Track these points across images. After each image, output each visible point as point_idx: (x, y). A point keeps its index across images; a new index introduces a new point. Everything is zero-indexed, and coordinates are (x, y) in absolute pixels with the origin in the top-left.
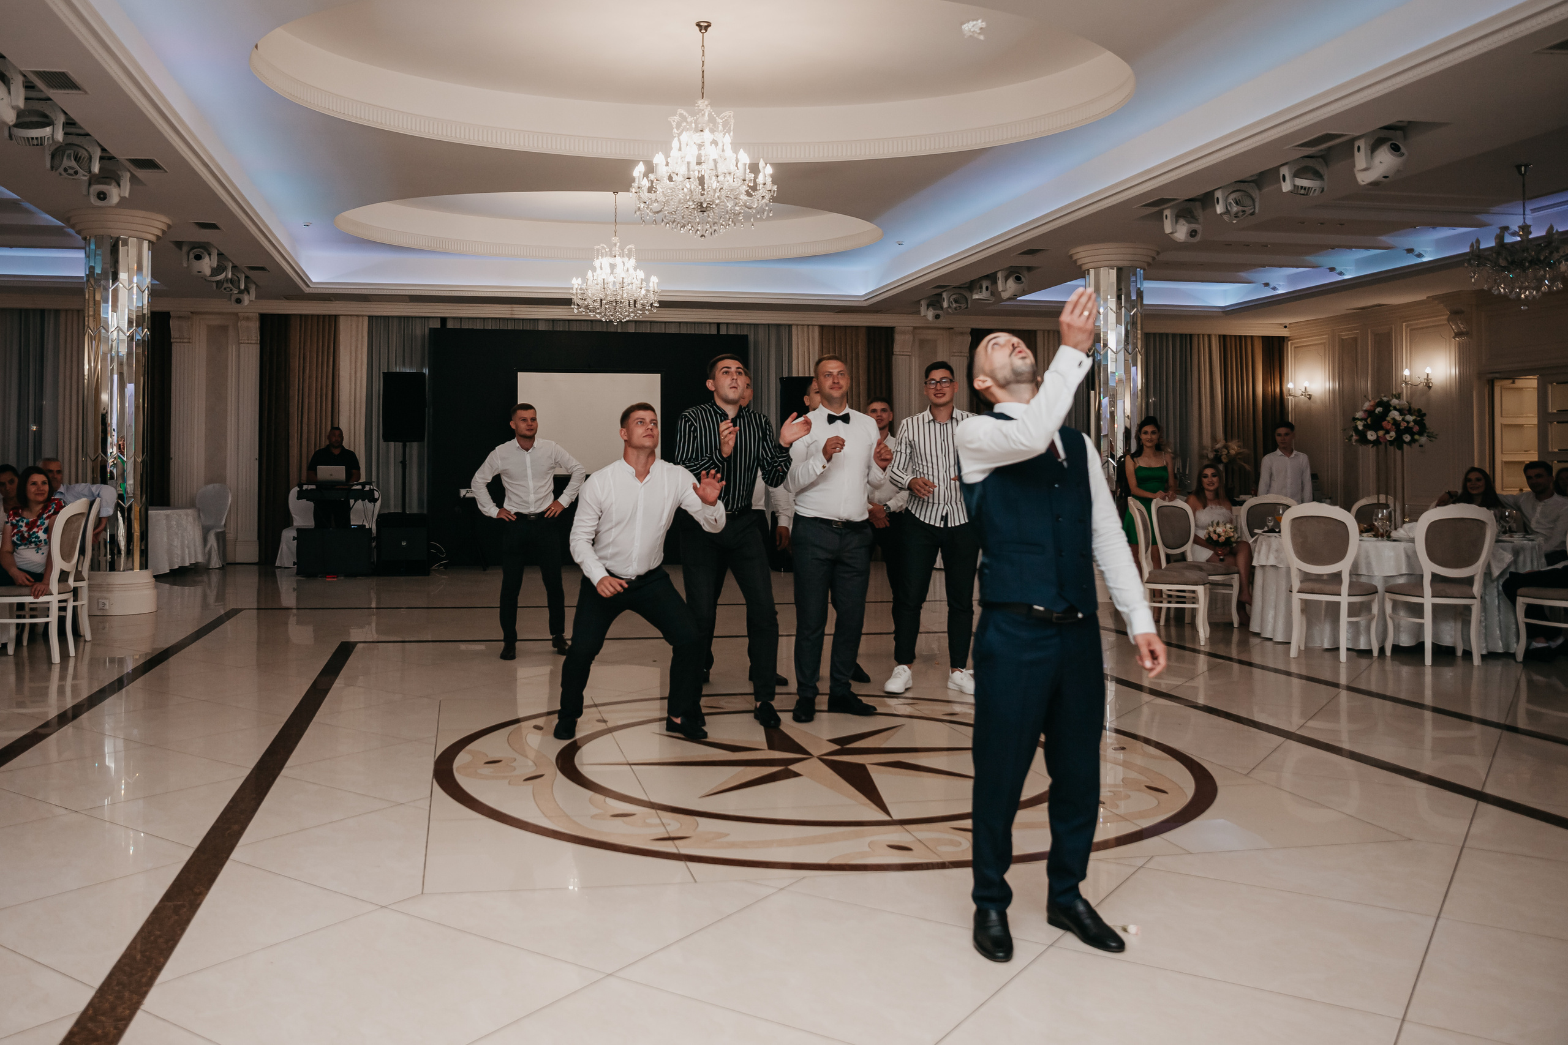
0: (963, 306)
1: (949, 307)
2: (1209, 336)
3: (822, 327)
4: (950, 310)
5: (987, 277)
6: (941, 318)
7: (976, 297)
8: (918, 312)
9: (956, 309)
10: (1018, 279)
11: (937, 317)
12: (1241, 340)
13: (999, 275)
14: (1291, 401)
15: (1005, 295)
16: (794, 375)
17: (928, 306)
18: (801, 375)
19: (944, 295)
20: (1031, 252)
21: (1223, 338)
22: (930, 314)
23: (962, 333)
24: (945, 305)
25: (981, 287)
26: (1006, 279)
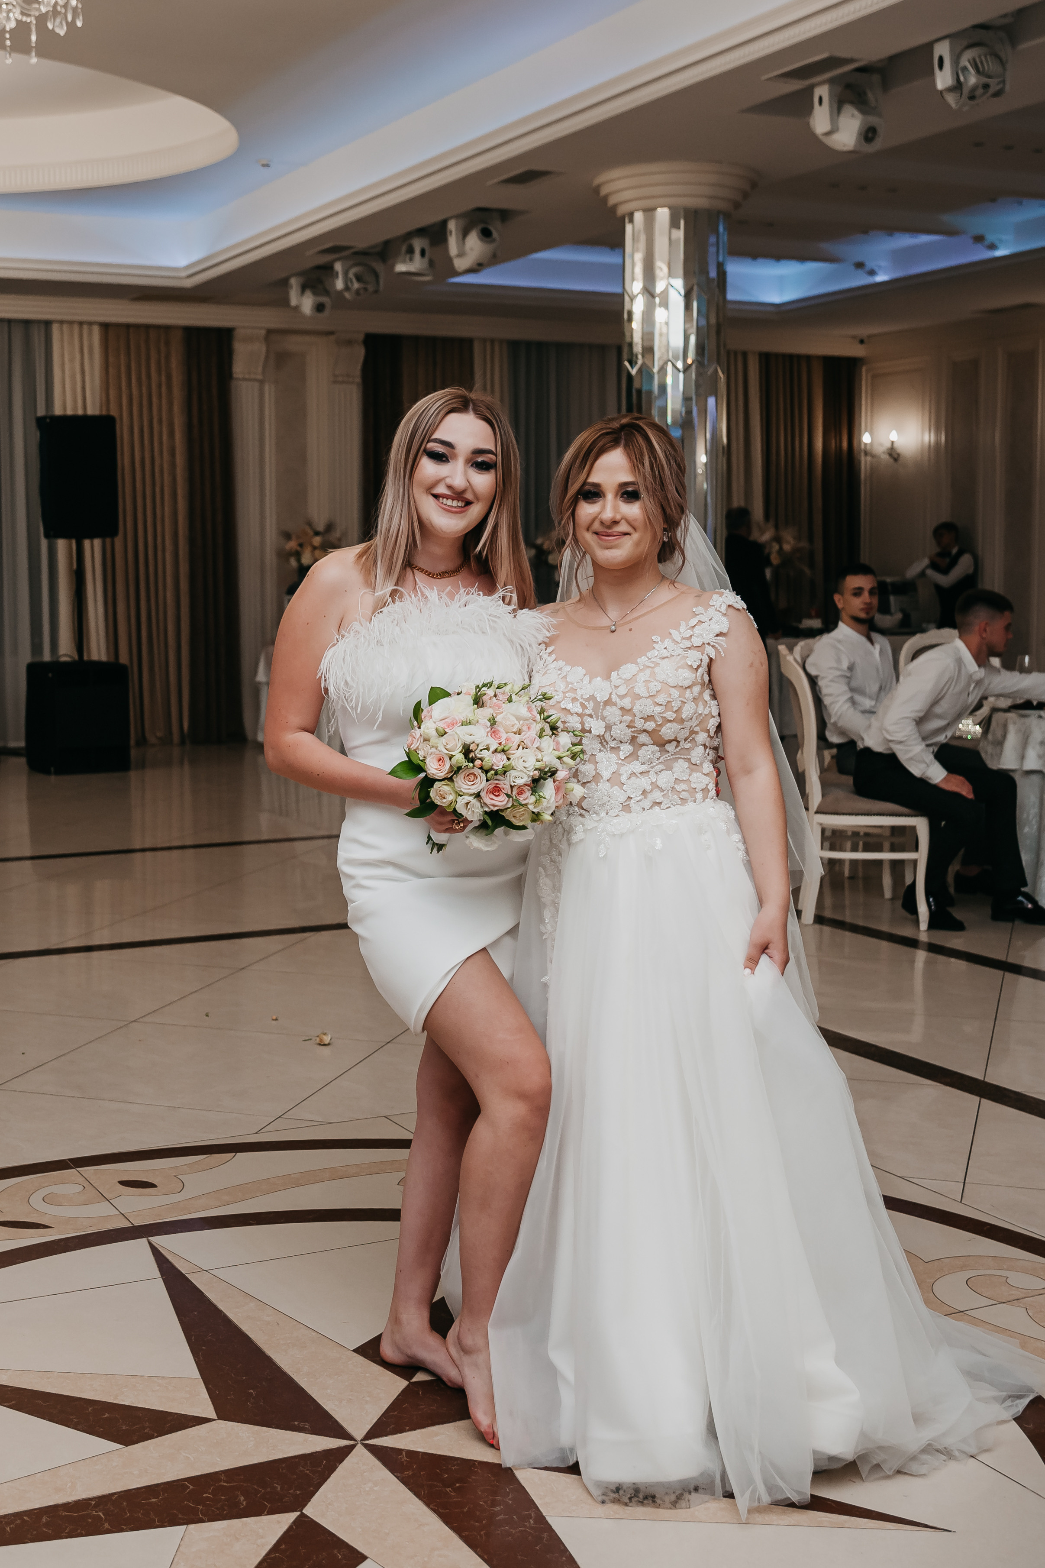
0: (371, 288)
1: (347, 288)
2: (745, 354)
3: (106, 327)
4: (347, 295)
5: (421, 232)
6: (327, 313)
7: (401, 268)
8: (284, 302)
9: (358, 292)
10: (486, 234)
11: (319, 308)
12: (792, 360)
13: (452, 225)
14: (865, 463)
15: (460, 264)
16: (58, 411)
17: (304, 288)
18: (69, 412)
19: (338, 267)
20: (527, 177)
21: (766, 359)
22: (307, 303)
23: (350, 343)
24: (340, 284)
25: (411, 251)
26: (465, 233)
